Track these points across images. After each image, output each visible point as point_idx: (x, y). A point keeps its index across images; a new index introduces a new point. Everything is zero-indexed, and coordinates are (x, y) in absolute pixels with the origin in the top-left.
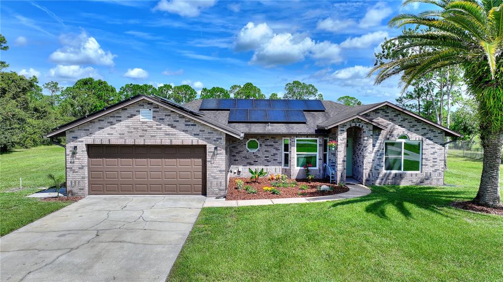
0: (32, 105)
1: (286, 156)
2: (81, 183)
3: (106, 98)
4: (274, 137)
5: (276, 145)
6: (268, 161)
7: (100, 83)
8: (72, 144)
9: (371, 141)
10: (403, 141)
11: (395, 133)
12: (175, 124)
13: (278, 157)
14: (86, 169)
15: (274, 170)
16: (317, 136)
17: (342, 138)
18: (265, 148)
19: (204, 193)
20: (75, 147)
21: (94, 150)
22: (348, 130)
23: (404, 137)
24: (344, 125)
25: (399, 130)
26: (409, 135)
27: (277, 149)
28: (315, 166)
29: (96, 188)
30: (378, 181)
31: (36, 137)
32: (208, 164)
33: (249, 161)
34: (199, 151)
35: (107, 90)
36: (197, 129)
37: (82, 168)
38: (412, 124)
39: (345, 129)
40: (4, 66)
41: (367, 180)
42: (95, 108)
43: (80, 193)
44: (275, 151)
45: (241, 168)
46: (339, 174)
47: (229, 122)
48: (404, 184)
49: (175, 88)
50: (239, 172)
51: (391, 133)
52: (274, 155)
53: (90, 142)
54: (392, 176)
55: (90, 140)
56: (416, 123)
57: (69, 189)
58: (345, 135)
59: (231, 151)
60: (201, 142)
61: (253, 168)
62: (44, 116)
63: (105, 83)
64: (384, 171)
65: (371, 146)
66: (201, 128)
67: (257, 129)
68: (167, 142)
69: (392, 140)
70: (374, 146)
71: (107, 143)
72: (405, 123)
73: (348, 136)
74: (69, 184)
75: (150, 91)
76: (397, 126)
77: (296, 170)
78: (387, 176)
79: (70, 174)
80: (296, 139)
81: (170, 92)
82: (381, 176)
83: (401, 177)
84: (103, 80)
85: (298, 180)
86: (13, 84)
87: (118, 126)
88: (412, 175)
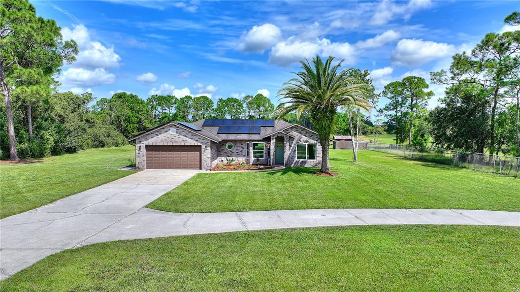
0: (85, 118)
1: (248, 152)
2: (143, 163)
3: (137, 109)
4: (241, 141)
5: (242, 146)
6: (238, 155)
7: (132, 96)
8: (139, 145)
9: (288, 144)
10: (307, 144)
11: (302, 139)
12: (187, 135)
13: (243, 153)
14: (145, 156)
15: (242, 160)
16: (263, 141)
17: (273, 142)
18: (236, 148)
19: (201, 169)
20: (140, 146)
21: (149, 148)
22: (276, 138)
23: (307, 142)
24: (274, 135)
25: (304, 138)
26: (309, 141)
27: (243, 148)
28: (263, 157)
29: (150, 165)
30: (293, 165)
31: (89, 141)
32: (202, 154)
33: (227, 154)
34: (197, 148)
35: (138, 103)
36: (197, 138)
37: (143, 156)
38: (310, 135)
39: (275, 137)
40: (58, 85)
41: (286, 164)
42: (129, 118)
43: (142, 168)
44: (242, 149)
45: (223, 158)
46: (271, 161)
47: (218, 134)
48: (306, 166)
49: (195, 98)
50: (222, 161)
51: (299, 140)
52: (242, 151)
53: (147, 144)
54: (300, 162)
55: (147, 143)
56: (313, 134)
57: (137, 166)
58: (274, 141)
59: (218, 149)
60: (199, 144)
61: (228, 158)
62: (93, 126)
63: (136, 96)
64: (296, 159)
65: (288, 146)
66: (199, 137)
67: (232, 137)
68: (183, 144)
69: (300, 143)
70: (290, 146)
71: (155, 144)
72: (307, 134)
73: (276, 141)
74: (137, 163)
75: (173, 101)
76: (303, 136)
77: (252, 159)
78: (297, 162)
79: (138, 159)
80: (252, 143)
81: (190, 103)
82: (294, 162)
83: (305, 162)
84: (134, 94)
85: (252, 165)
86: (71, 101)
87: (159, 136)
88: (311, 162)
